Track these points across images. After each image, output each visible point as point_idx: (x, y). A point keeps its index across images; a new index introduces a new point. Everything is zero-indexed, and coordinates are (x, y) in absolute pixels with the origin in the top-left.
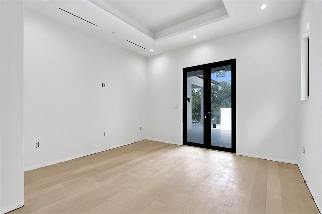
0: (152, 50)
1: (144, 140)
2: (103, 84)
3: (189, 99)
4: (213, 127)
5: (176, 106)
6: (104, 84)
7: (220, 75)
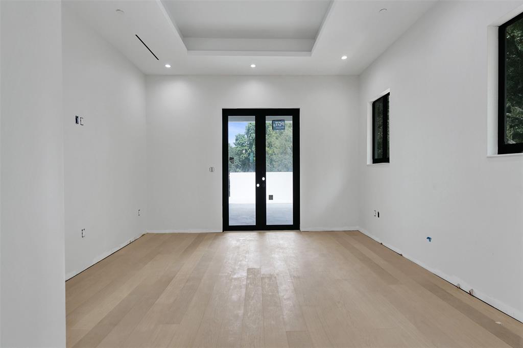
0: (168, 66)
1: (144, 235)
2: (77, 118)
3: (232, 159)
4: (270, 199)
5: (212, 170)
6: (79, 118)
7: (278, 126)
